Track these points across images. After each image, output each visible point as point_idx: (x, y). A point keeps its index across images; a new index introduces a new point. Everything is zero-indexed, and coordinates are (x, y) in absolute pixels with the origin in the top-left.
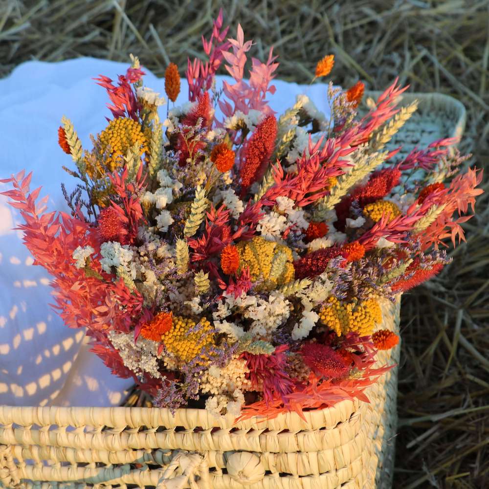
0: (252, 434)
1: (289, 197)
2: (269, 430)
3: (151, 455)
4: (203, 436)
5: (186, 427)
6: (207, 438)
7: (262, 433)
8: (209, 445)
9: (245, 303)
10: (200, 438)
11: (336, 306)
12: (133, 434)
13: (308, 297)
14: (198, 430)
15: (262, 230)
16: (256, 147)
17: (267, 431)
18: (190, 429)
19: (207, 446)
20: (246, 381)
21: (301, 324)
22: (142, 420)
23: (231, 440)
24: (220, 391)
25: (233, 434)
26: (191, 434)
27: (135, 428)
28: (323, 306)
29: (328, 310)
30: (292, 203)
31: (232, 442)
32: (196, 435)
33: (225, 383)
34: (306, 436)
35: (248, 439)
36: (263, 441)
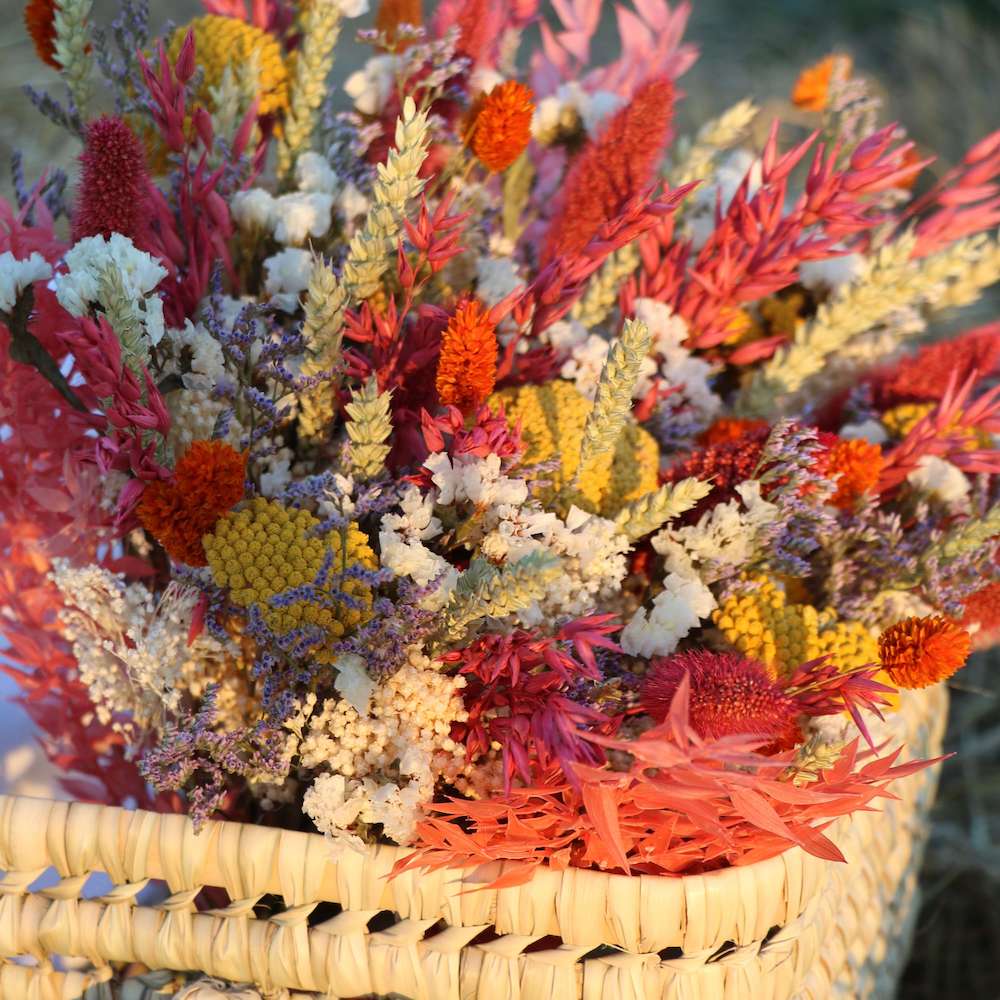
0: (438, 941)
1: (677, 311)
2: (498, 932)
3: (107, 989)
4: (282, 930)
5: (234, 893)
6: (291, 938)
7: (474, 943)
8: (294, 963)
9: (493, 492)
10: (270, 938)
11: (772, 598)
12: (63, 897)
13: (689, 551)
14: (270, 907)
15: (580, 376)
16: (601, 167)
17: (489, 936)
18: (245, 897)
19: (287, 964)
20: (449, 745)
21: (655, 612)
22: (98, 850)
23: (369, 955)
24: (361, 768)
25: (377, 937)
26: (243, 920)
27: (73, 876)
28: (732, 587)
29: (744, 603)
30: (680, 329)
31: (369, 963)
32: (260, 926)
33: (381, 741)
34: (614, 972)
35: (423, 959)
36: (471, 974)
